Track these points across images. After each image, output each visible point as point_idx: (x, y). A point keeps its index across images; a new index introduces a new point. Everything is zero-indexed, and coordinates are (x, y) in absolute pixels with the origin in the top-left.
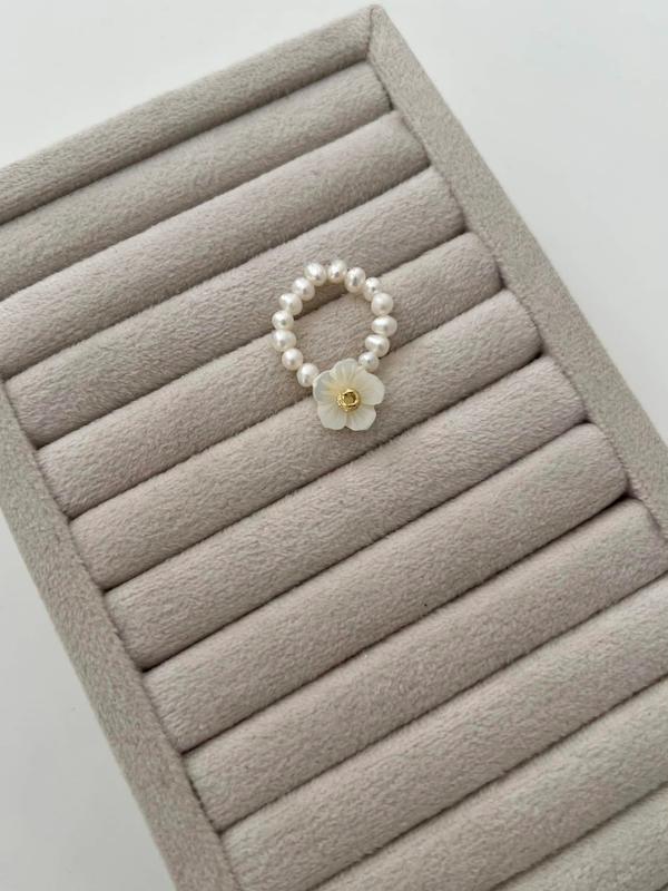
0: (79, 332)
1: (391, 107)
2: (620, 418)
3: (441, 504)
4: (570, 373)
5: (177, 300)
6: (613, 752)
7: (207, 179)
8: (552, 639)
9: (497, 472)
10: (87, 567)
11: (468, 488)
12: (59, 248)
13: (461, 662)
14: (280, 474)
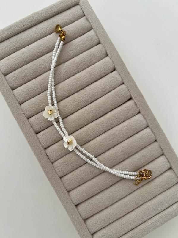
0: (20, 66)
1: (84, 15)
2: (130, 83)
3: (94, 101)
4: (120, 74)
5: (40, 59)
6: (126, 147)
7: (45, 32)
8: (115, 126)
9: (105, 94)
10: (24, 114)
11: (100, 98)
12: (14, 47)
13: (98, 131)
14: (62, 95)
